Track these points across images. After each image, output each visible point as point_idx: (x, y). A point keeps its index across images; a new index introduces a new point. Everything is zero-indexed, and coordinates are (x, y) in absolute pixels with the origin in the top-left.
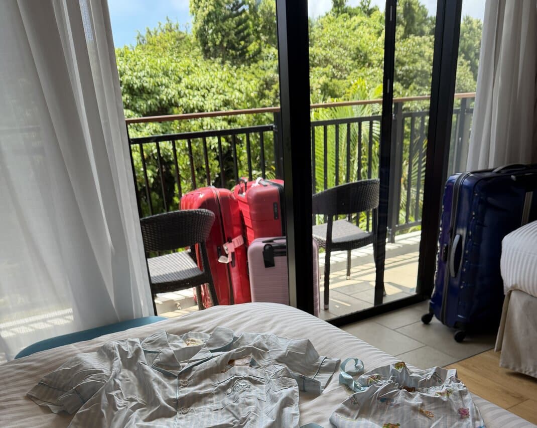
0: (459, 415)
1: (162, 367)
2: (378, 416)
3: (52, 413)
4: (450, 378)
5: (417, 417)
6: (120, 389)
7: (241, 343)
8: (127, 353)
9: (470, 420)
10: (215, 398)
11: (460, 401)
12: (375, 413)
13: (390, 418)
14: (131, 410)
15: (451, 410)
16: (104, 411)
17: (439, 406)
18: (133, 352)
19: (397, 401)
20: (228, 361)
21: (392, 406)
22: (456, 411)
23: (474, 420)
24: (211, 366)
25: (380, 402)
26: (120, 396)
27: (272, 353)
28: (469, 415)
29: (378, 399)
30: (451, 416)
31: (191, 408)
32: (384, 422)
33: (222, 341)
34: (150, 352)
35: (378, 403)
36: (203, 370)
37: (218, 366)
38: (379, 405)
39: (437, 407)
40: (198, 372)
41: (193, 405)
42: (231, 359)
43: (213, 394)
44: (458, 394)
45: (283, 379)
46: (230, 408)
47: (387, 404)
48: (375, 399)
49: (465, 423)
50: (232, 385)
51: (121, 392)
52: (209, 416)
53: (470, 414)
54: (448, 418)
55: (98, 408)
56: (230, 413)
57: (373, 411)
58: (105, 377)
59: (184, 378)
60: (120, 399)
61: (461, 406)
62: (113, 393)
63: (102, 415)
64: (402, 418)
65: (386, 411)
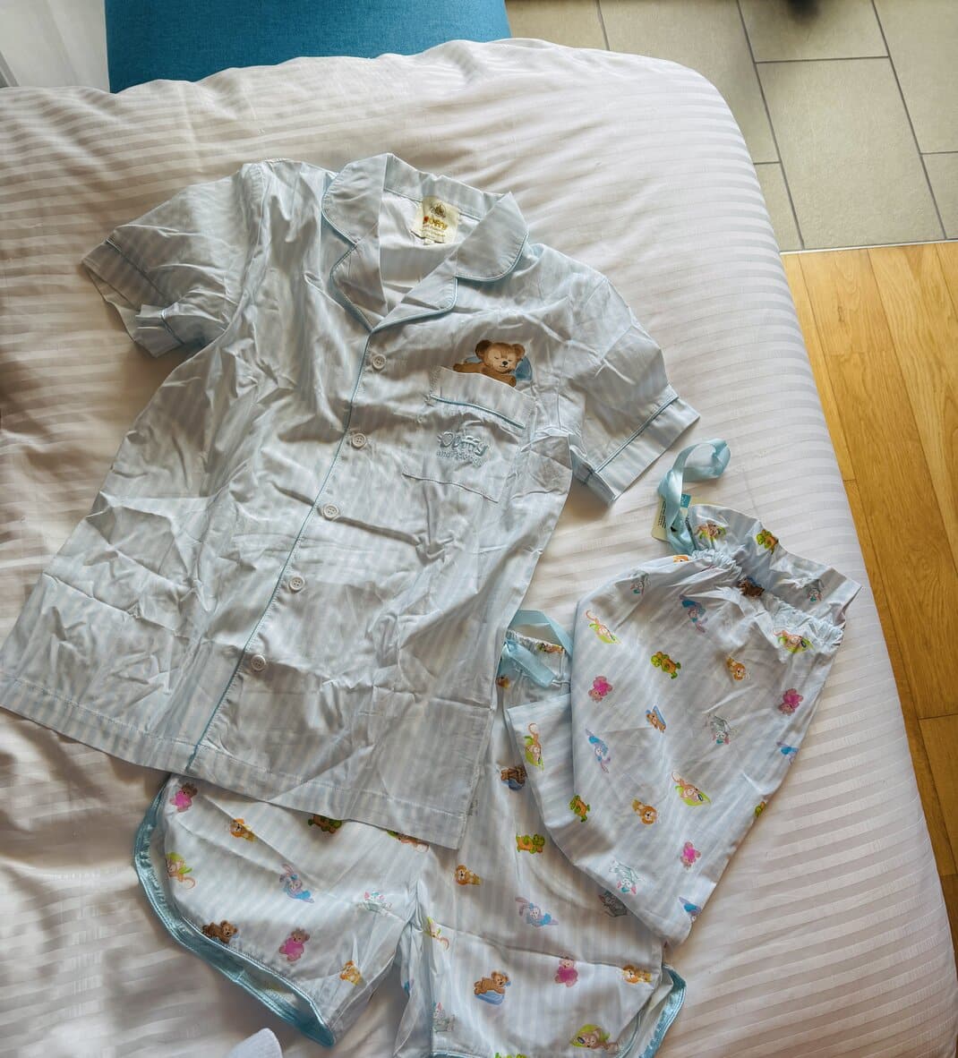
0: (782, 699)
1: (347, 293)
2: (662, 628)
3: (126, 331)
4: (834, 605)
5: (712, 673)
6: (251, 336)
7: (527, 287)
8: (287, 225)
9: (787, 721)
10: (418, 437)
11: (803, 674)
12: (659, 620)
13: (675, 644)
14: (260, 406)
15: (778, 683)
16: (211, 394)
17: (767, 663)
18: (300, 226)
19: (706, 620)
20: (478, 342)
21: (693, 624)
22: (783, 688)
23: (792, 728)
24: (439, 345)
25: (680, 605)
26: (249, 353)
27: (573, 353)
28: (794, 711)
29: (682, 597)
30: (770, 691)
31: (370, 440)
32: (661, 648)
33: (491, 263)
34: (335, 233)
35: (676, 604)
36: (420, 347)
37: (451, 351)
38: (675, 609)
39: (762, 661)
40: (410, 347)
41: (377, 432)
42: (485, 339)
43: (418, 424)
44: (811, 659)
45: (549, 465)
46: (429, 494)
47: (689, 614)
48: (676, 594)
49: (776, 721)
50: (456, 426)
51: (254, 345)
52: (390, 488)
53: (797, 709)
54: (763, 693)
55: (200, 387)
56: (425, 506)
57: (660, 613)
58: (226, 306)
59: (381, 346)
60: (247, 361)
61: (796, 687)
62: (234, 351)
63: (206, 403)
64: (690, 660)
65: (679, 627)
